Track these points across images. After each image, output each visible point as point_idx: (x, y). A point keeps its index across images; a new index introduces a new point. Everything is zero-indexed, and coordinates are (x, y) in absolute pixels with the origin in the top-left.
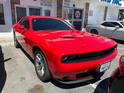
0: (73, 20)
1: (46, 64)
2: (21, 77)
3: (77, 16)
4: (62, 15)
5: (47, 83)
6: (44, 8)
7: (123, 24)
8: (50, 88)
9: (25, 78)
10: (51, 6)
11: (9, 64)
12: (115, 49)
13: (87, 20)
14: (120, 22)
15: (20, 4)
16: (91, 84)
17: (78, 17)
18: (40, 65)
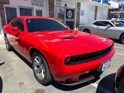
0: (66, 20)
1: (47, 66)
2: (18, 82)
3: (69, 15)
4: (54, 15)
5: (47, 87)
6: (36, 8)
7: (113, 23)
8: (52, 91)
9: (23, 83)
10: (43, 5)
11: (3, 69)
12: (112, 47)
13: (79, 20)
14: (111, 21)
15: (9, 4)
16: (92, 84)
17: (70, 17)
18: (39, 68)
